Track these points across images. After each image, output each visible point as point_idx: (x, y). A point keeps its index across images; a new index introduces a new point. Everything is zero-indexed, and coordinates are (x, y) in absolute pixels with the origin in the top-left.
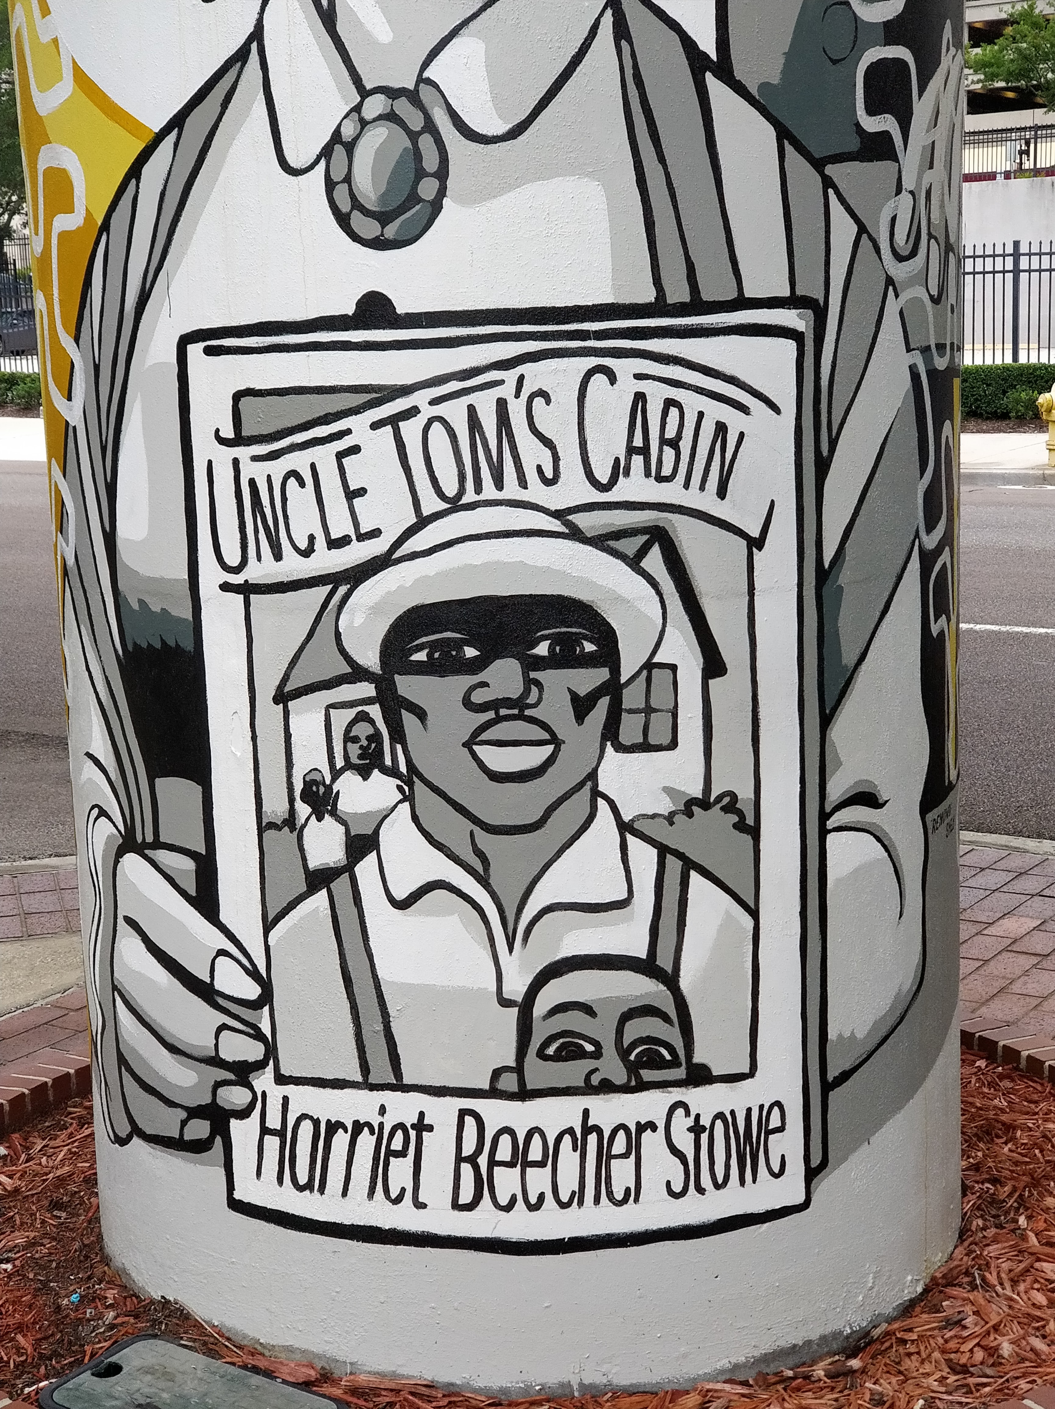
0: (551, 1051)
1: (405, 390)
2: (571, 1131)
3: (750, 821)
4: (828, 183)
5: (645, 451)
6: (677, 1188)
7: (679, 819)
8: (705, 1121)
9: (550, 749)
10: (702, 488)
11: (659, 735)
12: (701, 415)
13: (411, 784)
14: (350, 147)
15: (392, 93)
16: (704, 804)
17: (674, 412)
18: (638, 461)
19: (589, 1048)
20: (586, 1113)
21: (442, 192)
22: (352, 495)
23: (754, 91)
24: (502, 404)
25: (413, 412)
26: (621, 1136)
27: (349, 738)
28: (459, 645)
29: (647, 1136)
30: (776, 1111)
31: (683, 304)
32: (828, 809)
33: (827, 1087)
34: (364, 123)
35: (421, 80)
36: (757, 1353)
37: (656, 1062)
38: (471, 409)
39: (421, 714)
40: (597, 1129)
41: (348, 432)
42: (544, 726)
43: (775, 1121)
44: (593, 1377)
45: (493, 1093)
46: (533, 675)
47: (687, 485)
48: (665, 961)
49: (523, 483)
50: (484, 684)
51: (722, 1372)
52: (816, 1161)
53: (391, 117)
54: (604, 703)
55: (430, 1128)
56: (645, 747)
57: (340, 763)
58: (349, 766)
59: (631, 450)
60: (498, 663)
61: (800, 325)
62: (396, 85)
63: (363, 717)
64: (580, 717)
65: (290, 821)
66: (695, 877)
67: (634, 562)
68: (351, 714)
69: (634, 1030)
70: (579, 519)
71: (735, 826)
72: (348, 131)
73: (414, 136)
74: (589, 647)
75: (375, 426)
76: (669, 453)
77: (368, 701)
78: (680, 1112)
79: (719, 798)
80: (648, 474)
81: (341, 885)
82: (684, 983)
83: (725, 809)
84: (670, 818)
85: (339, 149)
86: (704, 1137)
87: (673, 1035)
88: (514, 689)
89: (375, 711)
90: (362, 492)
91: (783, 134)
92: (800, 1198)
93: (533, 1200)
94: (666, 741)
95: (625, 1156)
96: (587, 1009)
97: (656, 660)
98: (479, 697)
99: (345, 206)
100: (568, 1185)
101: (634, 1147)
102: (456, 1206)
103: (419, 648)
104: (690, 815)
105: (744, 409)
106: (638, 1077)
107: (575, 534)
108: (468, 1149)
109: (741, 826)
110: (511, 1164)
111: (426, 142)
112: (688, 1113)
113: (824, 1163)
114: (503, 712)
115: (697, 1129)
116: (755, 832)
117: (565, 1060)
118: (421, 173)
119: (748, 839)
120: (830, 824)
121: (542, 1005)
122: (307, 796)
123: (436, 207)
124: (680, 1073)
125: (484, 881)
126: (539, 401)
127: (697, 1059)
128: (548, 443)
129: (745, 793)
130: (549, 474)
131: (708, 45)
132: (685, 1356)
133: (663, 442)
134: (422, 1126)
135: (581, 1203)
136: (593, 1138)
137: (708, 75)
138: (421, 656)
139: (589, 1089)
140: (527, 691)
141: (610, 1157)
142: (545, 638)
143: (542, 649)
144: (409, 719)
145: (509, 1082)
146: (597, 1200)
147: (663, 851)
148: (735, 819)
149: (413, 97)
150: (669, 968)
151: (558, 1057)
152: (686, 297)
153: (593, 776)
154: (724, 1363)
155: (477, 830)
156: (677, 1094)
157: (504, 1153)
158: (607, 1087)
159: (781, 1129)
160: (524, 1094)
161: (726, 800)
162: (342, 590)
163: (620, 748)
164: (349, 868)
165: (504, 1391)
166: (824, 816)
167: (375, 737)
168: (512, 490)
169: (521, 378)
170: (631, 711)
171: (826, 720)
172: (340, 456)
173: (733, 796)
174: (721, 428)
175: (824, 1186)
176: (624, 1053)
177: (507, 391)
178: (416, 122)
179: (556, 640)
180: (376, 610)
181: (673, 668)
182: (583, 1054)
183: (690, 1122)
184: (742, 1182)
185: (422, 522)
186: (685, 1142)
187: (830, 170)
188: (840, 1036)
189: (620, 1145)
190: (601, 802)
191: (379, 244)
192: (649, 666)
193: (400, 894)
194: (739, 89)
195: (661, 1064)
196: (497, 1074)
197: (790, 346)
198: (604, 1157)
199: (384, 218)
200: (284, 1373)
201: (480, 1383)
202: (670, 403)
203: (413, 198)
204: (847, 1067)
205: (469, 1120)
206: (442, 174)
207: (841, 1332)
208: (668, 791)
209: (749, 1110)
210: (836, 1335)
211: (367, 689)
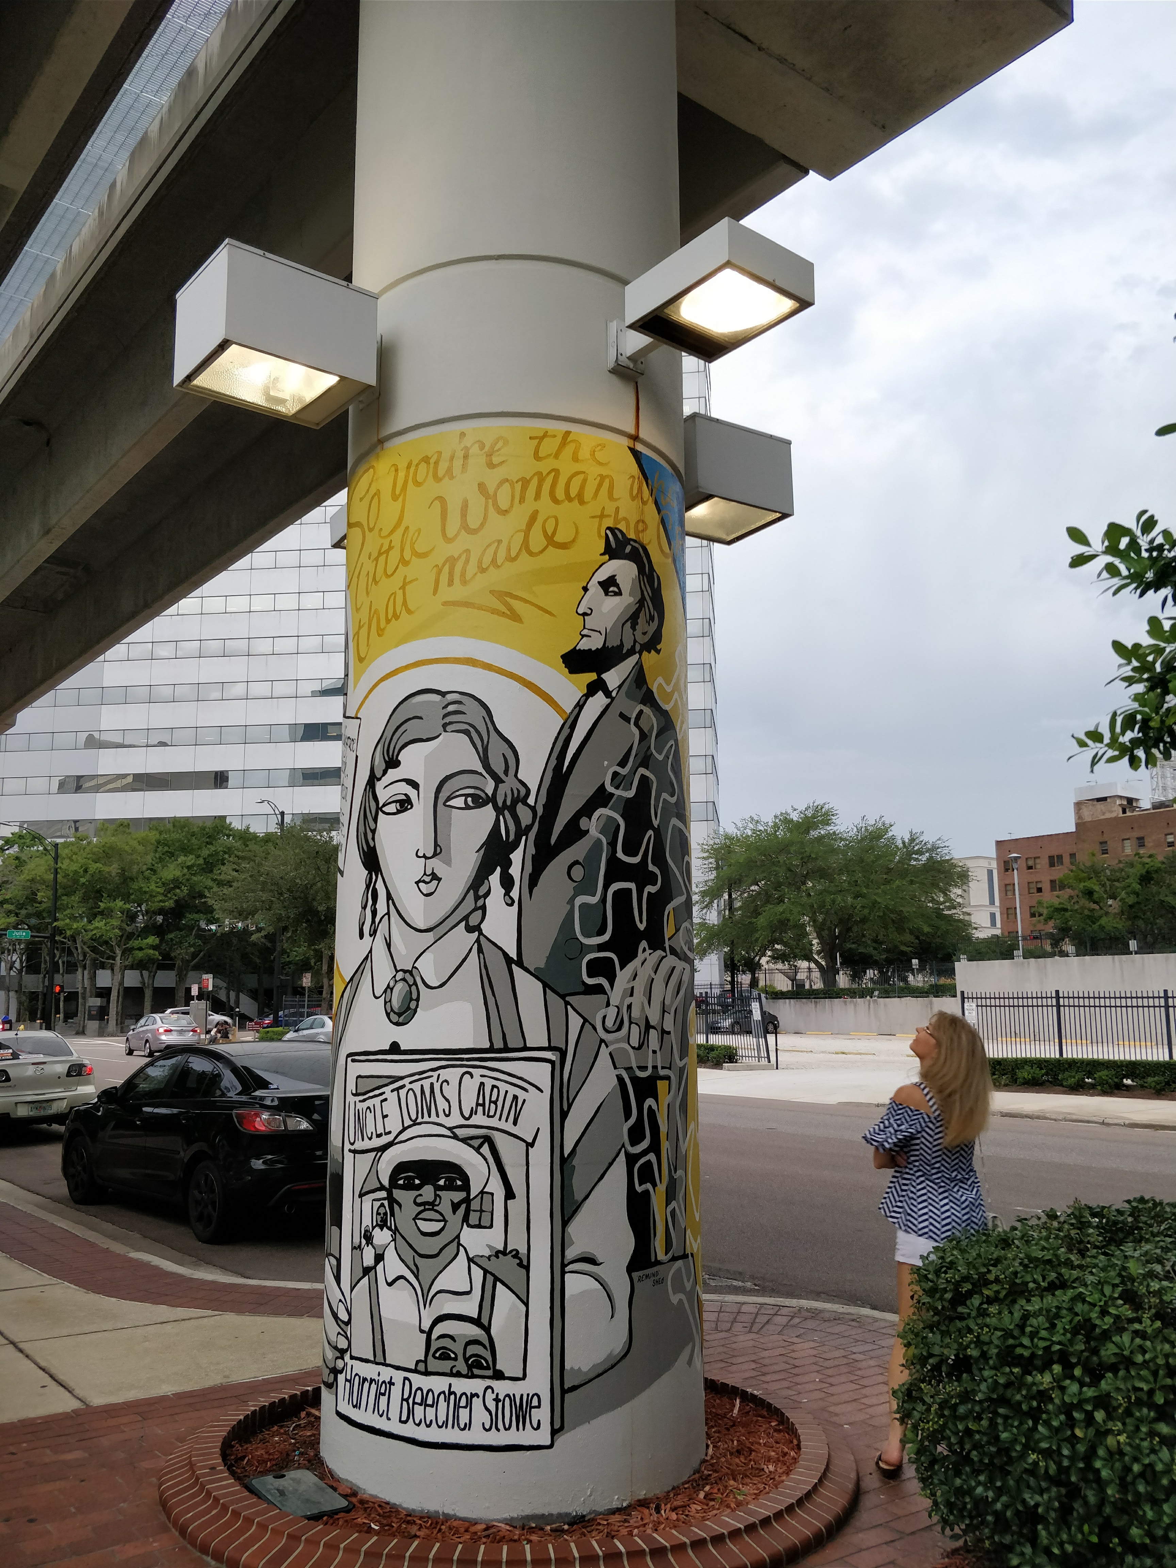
0: (437, 1355)
1: (402, 1078)
2: (444, 1392)
3: (525, 1263)
4: (567, 1003)
5: (483, 1105)
6: (487, 1427)
7: (493, 1258)
8: (501, 1397)
9: (442, 1224)
10: (506, 1121)
11: (485, 1222)
12: (507, 1092)
13: (395, 1234)
14: (392, 989)
15: (405, 971)
16: (504, 1253)
17: (495, 1090)
18: (480, 1109)
19: (453, 1356)
20: (450, 1385)
21: (417, 1006)
22: (385, 1117)
23: (533, 971)
24: (432, 1084)
25: (403, 1086)
26: (464, 1398)
27: (378, 1214)
28: (413, 1178)
29: (475, 1399)
30: (535, 1398)
31: (500, 1049)
32: (566, 1262)
33: (564, 1392)
34: (396, 981)
35: (413, 967)
36: (523, 1514)
37: (480, 1367)
38: (422, 1086)
39: (400, 1206)
40: (454, 1393)
41: (384, 1093)
42: (441, 1214)
43: (535, 1402)
44: (448, 1510)
45: (415, 1371)
46: (438, 1192)
47: (500, 1119)
48: (485, 1321)
49: (438, 1116)
50: (421, 1195)
51: (506, 1519)
52: (557, 1426)
53: (404, 979)
54: (464, 1206)
55: (393, 1384)
56: (479, 1226)
57: (375, 1224)
58: (377, 1225)
59: (478, 1105)
60: (426, 1186)
61: (553, 1058)
62: (406, 969)
63: (382, 1205)
64: (454, 1212)
65: (360, 1246)
66: (498, 1284)
67: (477, 1150)
68: (379, 1203)
69: (472, 1350)
70: (458, 1131)
71: (518, 1264)
72: (391, 985)
73: (410, 986)
74: (459, 1183)
75: (392, 1091)
76: (493, 1106)
77: (384, 1199)
78: (490, 1391)
79: (511, 1252)
80: (484, 1114)
81: (372, 1273)
82: (493, 1332)
83: (514, 1257)
84: (489, 1258)
85: (389, 990)
86: (500, 1404)
87: (487, 1355)
88: (431, 1198)
89: (386, 1203)
90: (387, 1116)
91: (545, 986)
92: (548, 1443)
93: (428, 1423)
94: (488, 1225)
95: (465, 1407)
96: (452, 1338)
97: (485, 1190)
98: (419, 1200)
99: (389, 1011)
100: (442, 1419)
101: (469, 1404)
102: (401, 1421)
103: (401, 1179)
104: (498, 1257)
105: (526, 1090)
106: (472, 1372)
107: (455, 1137)
108: (405, 1397)
109: (520, 1265)
110: (420, 1404)
111: (414, 988)
112: (493, 1392)
113: (562, 1428)
114: (427, 1207)
115: (497, 1400)
116: (527, 1268)
117: (443, 1359)
118: (411, 999)
119: (524, 1271)
120: (567, 1269)
121: (434, 1336)
122: (366, 1237)
123: (415, 1011)
124: (490, 1373)
125: (417, 1277)
126: (445, 1084)
127: (498, 1367)
128: (447, 1100)
129: (523, 1250)
130: (447, 1113)
131: (513, 955)
132: (488, 1508)
133: (491, 1102)
134: (391, 1383)
135: (446, 1427)
136: (452, 1397)
137: (513, 966)
138: (401, 1182)
139: (451, 1374)
140: (435, 1200)
141: (459, 1407)
142: (442, 1178)
143: (442, 1182)
144: (396, 1207)
145: (421, 1367)
146: (453, 1427)
147: (486, 1272)
148: (518, 1261)
149: (410, 972)
150: (486, 1324)
151: (439, 1358)
152: (502, 1046)
153: (458, 1237)
154: (506, 1515)
155: (417, 1257)
156: (488, 1382)
157: (418, 1399)
158: (459, 1375)
159: (539, 1407)
160: (427, 1373)
161: (514, 1253)
162: (379, 1154)
163: (469, 1226)
164: (374, 1267)
165: (414, 1510)
166: (563, 1266)
167: (385, 1214)
168: (434, 1118)
169: (439, 1075)
170: (474, 1211)
171: (565, 1223)
172: (382, 1101)
173: (517, 1252)
174: (515, 1098)
175: (561, 1440)
176: (466, 1360)
177: (434, 1080)
178: (411, 982)
179: (447, 1179)
180: (389, 1162)
181: (492, 1194)
182: (449, 1358)
183: (494, 1396)
184: (518, 1429)
185: (404, 1129)
186: (491, 1405)
187: (567, 999)
188: (572, 1368)
189: (463, 1402)
190: (461, 1248)
191: (397, 1024)
192: (482, 1192)
193: (389, 1280)
194: (527, 970)
195: (481, 1367)
196: (418, 1362)
197: (549, 1066)
198: (457, 1407)
199: (399, 1015)
200: (340, 1490)
201: (405, 1506)
202: (494, 1087)
203: (409, 1008)
204: (576, 1383)
205: (407, 1382)
206: (418, 1000)
207: (570, 1514)
208: (489, 1246)
209: (522, 1396)
210: (567, 1515)
211: (383, 1194)
